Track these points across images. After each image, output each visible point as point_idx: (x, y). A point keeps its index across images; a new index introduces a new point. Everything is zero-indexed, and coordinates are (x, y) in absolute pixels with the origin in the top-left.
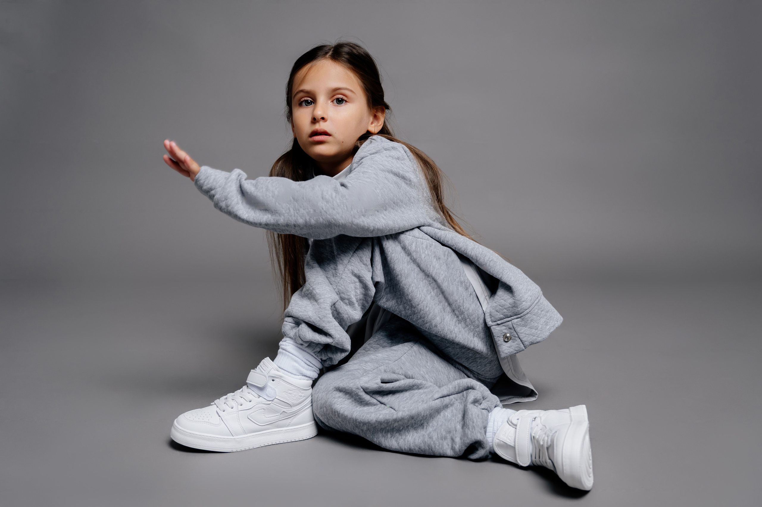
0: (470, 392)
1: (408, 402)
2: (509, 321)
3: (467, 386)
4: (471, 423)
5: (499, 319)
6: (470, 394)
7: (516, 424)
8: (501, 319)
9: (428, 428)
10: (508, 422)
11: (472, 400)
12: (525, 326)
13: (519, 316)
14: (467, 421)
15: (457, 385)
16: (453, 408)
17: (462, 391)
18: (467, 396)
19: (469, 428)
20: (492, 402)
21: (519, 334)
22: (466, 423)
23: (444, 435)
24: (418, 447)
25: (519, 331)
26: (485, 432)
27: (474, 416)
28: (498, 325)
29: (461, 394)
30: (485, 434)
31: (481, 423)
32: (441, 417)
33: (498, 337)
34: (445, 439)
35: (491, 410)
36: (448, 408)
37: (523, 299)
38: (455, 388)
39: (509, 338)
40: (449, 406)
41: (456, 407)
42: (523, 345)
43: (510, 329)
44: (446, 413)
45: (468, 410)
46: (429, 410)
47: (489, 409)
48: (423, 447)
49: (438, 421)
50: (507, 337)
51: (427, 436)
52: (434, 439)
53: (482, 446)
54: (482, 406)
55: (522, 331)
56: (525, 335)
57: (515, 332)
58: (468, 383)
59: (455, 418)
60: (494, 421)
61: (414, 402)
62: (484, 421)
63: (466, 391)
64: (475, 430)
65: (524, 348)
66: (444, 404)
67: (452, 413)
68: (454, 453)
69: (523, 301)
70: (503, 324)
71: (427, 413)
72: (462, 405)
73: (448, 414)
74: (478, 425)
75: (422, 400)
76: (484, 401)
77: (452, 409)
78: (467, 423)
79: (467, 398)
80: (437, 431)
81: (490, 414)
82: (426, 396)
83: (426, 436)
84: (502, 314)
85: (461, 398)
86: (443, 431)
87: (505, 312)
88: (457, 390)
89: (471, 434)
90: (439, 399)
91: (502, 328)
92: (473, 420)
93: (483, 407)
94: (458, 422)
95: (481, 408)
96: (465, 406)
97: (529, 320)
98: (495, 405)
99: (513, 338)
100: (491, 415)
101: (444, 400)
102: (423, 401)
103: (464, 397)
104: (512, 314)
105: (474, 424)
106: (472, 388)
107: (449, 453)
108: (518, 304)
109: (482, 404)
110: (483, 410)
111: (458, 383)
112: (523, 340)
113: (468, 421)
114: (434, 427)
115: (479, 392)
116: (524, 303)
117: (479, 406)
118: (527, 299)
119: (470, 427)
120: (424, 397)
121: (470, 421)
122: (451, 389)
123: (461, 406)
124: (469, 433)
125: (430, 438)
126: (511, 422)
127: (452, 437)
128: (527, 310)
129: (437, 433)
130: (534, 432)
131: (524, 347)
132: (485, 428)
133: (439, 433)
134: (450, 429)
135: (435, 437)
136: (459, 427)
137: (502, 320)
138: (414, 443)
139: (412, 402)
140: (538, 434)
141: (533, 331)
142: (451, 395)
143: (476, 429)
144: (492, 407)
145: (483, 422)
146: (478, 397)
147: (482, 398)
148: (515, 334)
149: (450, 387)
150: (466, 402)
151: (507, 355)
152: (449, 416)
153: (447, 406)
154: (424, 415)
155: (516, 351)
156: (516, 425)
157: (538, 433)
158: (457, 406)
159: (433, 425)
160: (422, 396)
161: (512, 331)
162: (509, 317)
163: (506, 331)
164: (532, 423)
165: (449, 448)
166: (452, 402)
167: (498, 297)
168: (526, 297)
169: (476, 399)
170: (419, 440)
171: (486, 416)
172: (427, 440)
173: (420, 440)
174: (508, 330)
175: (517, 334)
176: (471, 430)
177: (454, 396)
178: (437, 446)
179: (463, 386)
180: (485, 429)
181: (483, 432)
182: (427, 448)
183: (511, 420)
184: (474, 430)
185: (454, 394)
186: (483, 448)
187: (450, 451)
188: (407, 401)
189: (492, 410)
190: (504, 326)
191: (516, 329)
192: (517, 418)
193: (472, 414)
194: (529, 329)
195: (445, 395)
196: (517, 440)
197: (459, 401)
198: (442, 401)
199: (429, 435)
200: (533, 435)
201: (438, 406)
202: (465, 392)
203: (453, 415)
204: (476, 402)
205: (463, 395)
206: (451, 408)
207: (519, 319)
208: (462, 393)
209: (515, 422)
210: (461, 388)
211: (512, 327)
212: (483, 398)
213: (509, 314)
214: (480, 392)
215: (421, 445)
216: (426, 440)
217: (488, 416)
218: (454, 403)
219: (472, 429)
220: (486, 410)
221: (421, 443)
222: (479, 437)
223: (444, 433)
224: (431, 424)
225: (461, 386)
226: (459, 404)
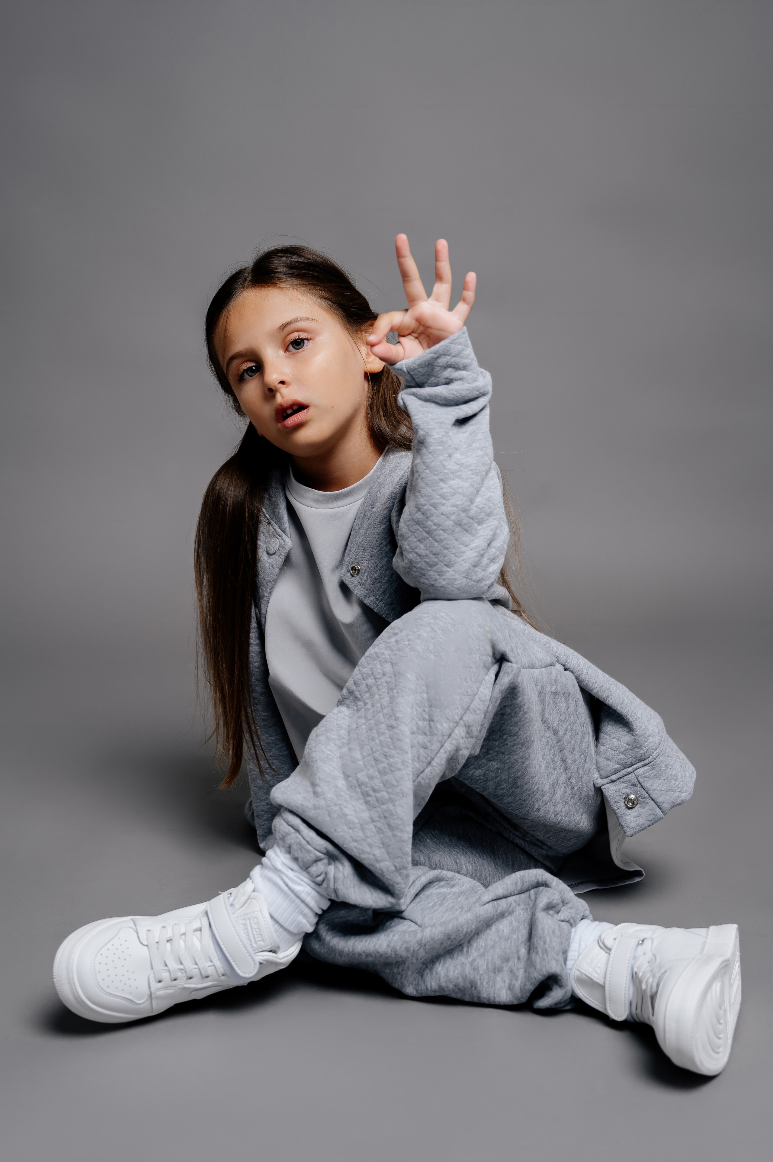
0: (542, 891)
1: (437, 910)
2: (630, 774)
3: (536, 881)
4: (541, 943)
5: (613, 771)
6: (541, 894)
7: (610, 947)
8: (616, 772)
9: (470, 951)
10: (598, 943)
11: (544, 905)
12: (658, 777)
13: (646, 762)
14: (535, 940)
15: (519, 880)
16: (513, 918)
17: (528, 890)
18: (536, 898)
19: (537, 953)
20: (577, 910)
21: (650, 792)
22: (533, 944)
23: (499, 965)
24: (453, 983)
25: (649, 788)
26: (565, 960)
27: (546, 932)
28: (613, 781)
29: (526, 895)
30: (565, 963)
31: (558, 944)
32: (492, 933)
33: (615, 802)
34: (499, 971)
35: (575, 923)
36: (503, 918)
37: (648, 733)
38: (516, 884)
39: (635, 802)
40: (506, 914)
41: (517, 917)
42: (660, 809)
43: (634, 785)
44: (501, 927)
45: (537, 921)
46: (475, 922)
47: (572, 921)
48: (461, 985)
49: (487, 939)
50: (630, 800)
51: (468, 965)
52: (481, 972)
53: (560, 983)
54: (562, 916)
55: (654, 787)
56: (660, 793)
57: (643, 790)
58: (538, 876)
59: (518, 936)
60: (580, 941)
61: (447, 910)
62: (563, 940)
63: (535, 890)
64: (547, 955)
65: (662, 815)
66: (499, 911)
67: (511, 927)
68: (512, 995)
69: (649, 736)
70: (622, 780)
71: (472, 927)
72: (527, 913)
73: (504, 928)
74: (554, 947)
75: (460, 905)
76: (564, 907)
77: (511, 920)
78: (535, 943)
79: (535, 901)
80: (486, 957)
81: (573, 930)
82: (466, 899)
83: (466, 965)
84: (618, 763)
85: (527, 901)
86: (496, 959)
87: (621, 759)
88: (519, 888)
89: (540, 963)
90: (490, 903)
91: (621, 787)
92: (544, 938)
93: (562, 918)
94: (522, 943)
95: (559, 918)
96: (533, 914)
97: (663, 765)
98: (582, 914)
99: (641, 800)
100: (575, 932)
101: (498, 905)
102: (462, 908)
103: (531, 900)
104: (634, 760)
105: (547, 946)
106: (546, 885)
107: (505, 995)
108: (642, 743)
109: (560, 913)
110: (563, 923)
111: (520, 875)
112: (659, 800)
113: (537, 941)
114: (480, 948)
115: (556, 892)
116: (651, 739)
117: (556, 916)
118: (653, 730)
119: (540, 950)
120: (463, 900)
121: (539, 941)
122: (509, 886)
123: (525, 916)
124: (538, 960)
125: (474, 969)
126: (604, 944)
127: (511, 968)
128: (658, 750)
129: (486, 962)
130: (637, 965)
131: (662, 812)
132: (565, 952)
133: (490, 961)
134: (509, 954)
135: (482, 969)
136: (523, 951)
137: (619, 773)
138: (447, 976)
139: (445, 910)
140: (642, 970)
141: (672, 784)
142: (509, 896)
143: (549, 953)
144: (577, 918)
145: (561, 943)
146: (553, 899)
147: (560, 901)
148: (644, 792)
149: (509, 882)
150: (534, 908)
151: (635, 830)
152: (505, 930)
153: (504, 914)
154: (467, 932)
155: (649, 821)
156: (610, 949)
157: (643, 968)
158: (520, 914)
159: (479, 945)
160: (460, 900)
161: (639, 789)
162: (629, 766)
163: (627, 791)
164: (636, 949)
165: (505, 986)
166: (511, 909)
167: (605, 736)
168: (651, 729)
169: (550, 903)
170: (454, 972)
171: (566, 932)
172: (469, 973)
173: (456, 972)
174: (630, 788)
175: (647, 793)
176: (541, 955)
177: (514, 897)
178: (485, 983)
179: (529, 881)
180: (565, 955)
181: (561, 958)
182: (469, 985)
183: (604, 940)
184: (545, 956)
185: (515, 895)
186: (561, 986)
187: (506, 993)
188: (436, 908)
189: (577, 924)
190: (623, 782)
191: (644, 784)
192: (614, 937)
193: (543, 929)
194: (666, 781)
195: (500, 896)
196: (608, 975)
197: (522, 906)
198: (495, 906)
199: (471, 963)
200: (635, 969)
201: (490, 915)
202: (532, 892)
203: (512, 930)
204: (550, 907)
205: (530, 897)
206: (509, 918)
207: (646, 768)
208: (528, 892)
209: (609, 943)
210: (525, 884)
211: (638, 783)
212: (563, 902)
213: (629, 761)
214: (558, 892)
215: (458, 981)
216: (467, 973)
217: (570, 933)
218: (515, 909)
219: (543, 955)
220: (567, 923)
221: (458, 978)
222: (554, 968)
223: (498, 962)
224: (475, 945)
225: (526, 882)
226: (522, 912)
